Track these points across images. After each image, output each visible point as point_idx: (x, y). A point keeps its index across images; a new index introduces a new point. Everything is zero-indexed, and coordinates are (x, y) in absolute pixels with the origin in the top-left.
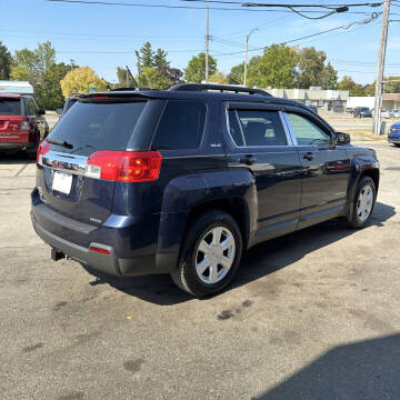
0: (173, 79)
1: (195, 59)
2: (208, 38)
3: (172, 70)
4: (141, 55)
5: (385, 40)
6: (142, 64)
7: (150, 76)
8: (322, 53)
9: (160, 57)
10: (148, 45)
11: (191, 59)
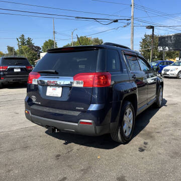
0: (36, 51)
1: (47, 42)
2: (54, 32)
3: (36, 47)
4: (19, 40)
5: (133, 34)
6: (20, 44)
7: (25, 50)
8: (101, 40)
9: (29, 41)
10: (23, 36)
11: (45, 42)
